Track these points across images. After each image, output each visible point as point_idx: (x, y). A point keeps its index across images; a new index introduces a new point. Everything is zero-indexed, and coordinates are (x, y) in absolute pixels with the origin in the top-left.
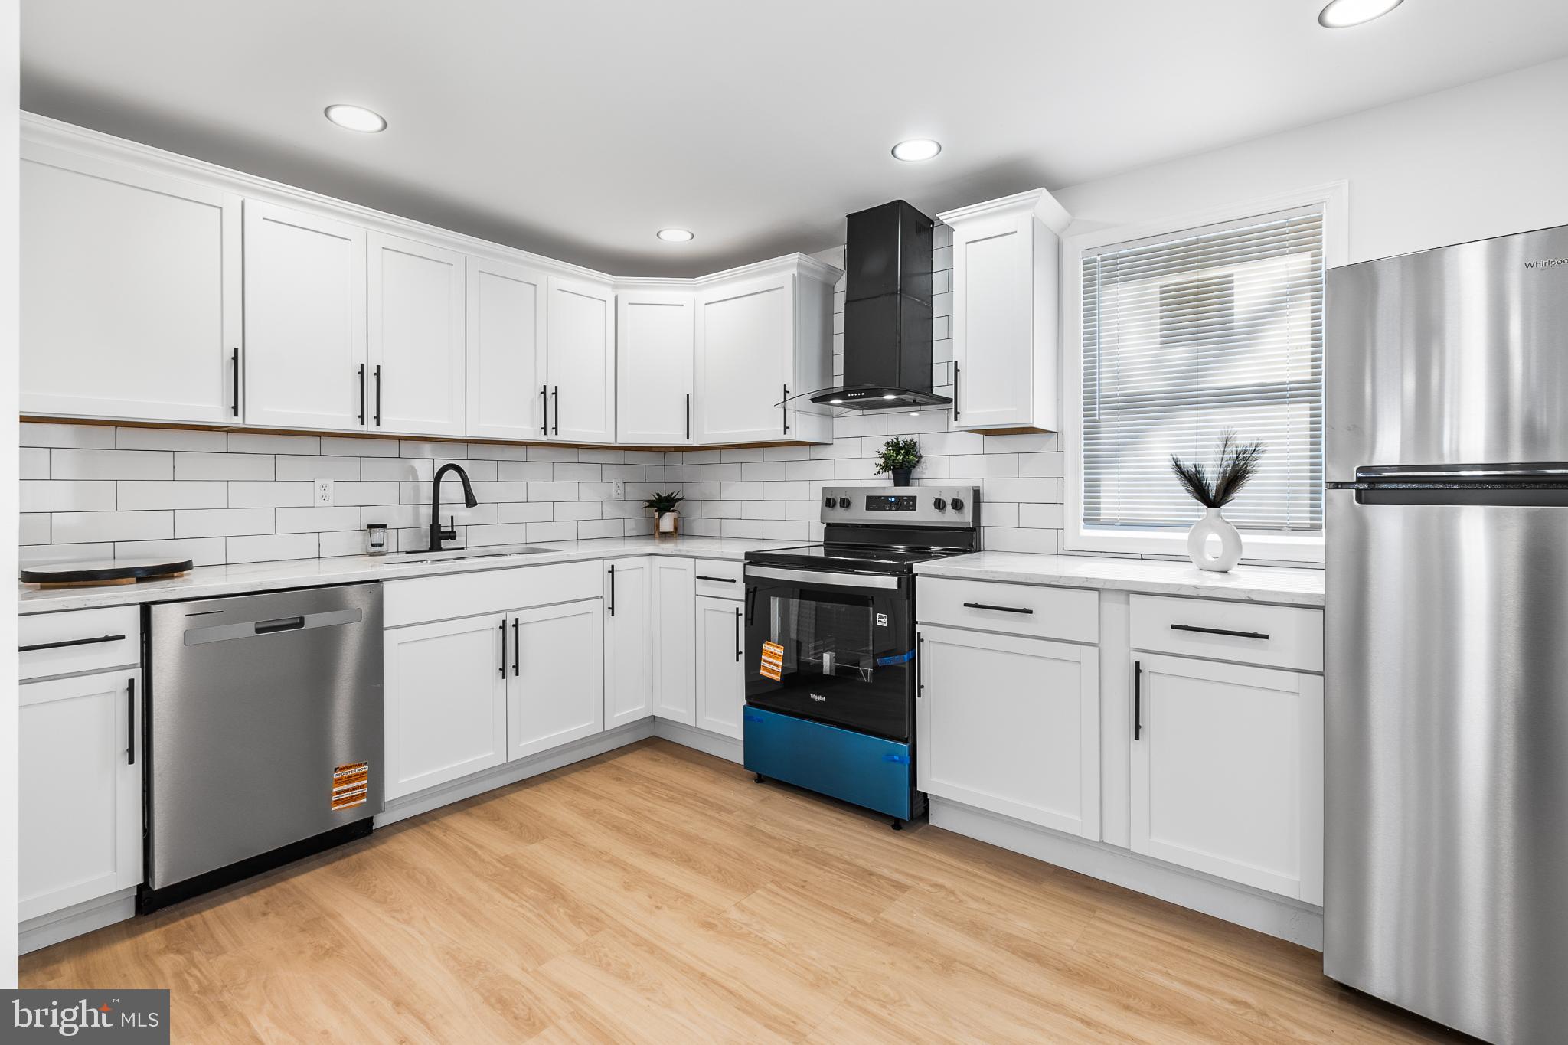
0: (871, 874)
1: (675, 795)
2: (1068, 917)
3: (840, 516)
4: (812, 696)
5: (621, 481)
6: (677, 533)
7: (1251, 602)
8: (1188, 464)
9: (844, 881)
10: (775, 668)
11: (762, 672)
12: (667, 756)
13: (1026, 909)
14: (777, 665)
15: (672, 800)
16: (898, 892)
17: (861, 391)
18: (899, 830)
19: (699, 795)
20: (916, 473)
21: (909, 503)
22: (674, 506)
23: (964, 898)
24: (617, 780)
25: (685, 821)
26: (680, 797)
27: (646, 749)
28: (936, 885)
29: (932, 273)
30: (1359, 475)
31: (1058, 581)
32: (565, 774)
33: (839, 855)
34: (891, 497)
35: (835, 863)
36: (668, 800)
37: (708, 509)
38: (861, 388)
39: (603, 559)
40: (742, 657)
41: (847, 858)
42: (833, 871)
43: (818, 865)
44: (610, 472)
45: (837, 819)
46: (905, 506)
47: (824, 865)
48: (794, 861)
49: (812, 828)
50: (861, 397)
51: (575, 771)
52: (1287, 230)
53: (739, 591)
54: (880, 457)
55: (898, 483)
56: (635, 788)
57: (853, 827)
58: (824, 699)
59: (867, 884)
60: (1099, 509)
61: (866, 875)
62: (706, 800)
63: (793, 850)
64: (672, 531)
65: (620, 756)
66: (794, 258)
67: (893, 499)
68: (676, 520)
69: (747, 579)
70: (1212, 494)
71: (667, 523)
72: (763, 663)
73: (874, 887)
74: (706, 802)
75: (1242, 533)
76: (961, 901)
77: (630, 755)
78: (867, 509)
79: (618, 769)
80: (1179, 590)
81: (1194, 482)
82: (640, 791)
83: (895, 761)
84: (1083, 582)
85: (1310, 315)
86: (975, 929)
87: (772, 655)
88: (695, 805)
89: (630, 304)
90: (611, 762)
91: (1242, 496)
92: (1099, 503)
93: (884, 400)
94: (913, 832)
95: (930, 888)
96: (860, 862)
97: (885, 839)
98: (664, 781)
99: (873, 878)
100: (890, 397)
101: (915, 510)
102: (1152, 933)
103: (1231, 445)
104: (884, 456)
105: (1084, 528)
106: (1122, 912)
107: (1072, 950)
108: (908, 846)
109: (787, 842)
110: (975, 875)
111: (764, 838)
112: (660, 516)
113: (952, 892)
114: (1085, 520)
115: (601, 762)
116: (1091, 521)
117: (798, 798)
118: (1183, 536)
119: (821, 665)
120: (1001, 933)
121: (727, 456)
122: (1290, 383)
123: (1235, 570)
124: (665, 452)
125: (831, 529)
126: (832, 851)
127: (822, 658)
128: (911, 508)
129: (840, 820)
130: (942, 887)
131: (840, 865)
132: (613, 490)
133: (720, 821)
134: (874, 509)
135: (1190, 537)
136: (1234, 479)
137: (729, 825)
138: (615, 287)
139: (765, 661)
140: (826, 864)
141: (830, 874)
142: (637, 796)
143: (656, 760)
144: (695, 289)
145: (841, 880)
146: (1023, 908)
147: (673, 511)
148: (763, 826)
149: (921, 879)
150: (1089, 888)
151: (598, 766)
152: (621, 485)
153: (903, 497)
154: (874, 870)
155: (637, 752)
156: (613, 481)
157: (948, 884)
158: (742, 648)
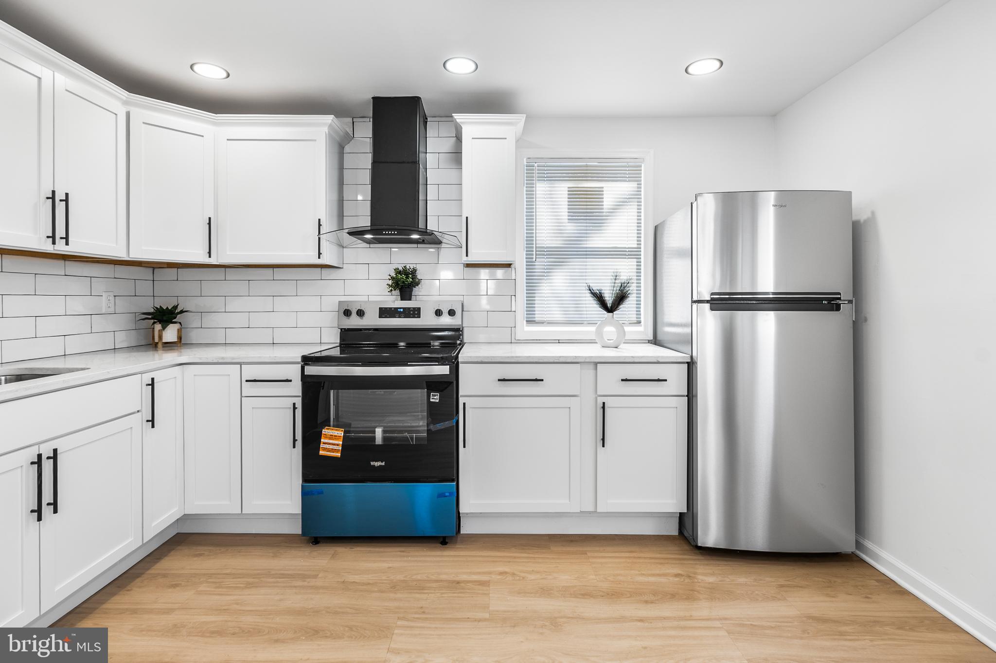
0: (458, 583)
1: (251, 580)
2: (579, 562)
3: (354, 322)
4: (372, 463)
5: (112, 294)
6: (179, 344)
7: (658, 363)
8: (595, 288)
9: (446, 595)
10: (335, 447)
11: (322, 453)
12: (210, 548)
13: (558, 567)
14: (338, 445)
15: (249, 586)
16: (485, 588)
17: (394, 230)
18: (446, 544)
19: (273, 572)
20: (416, 291)
21: (415, 313)
22: (175, 318)
23: (523, 575)
24: (174, 587)
25: (281, 600)
26: (256, 580)
27: (179, 547)
28: (501, 573)
29: (426, 153)
30: (712, 297)
31: (559, 360)
32: (103, 602)
33: (425, 578)
34: (401, 308)
35: (428, 585)
36: (246, 588)
37: (211, 320)
38: (394, 227)
39: (141, 373)
40: (299, 443)
41: (433, 577)
42: (433, 591)
43: (418, 591)
44: (99, 286)
45: (401, 551)
46: (412, 314)
47: (422, 590)
48: (399, 595)
49: (390, 565)
50: (394, 234)
51: (113, 594)
52: (627, 169)
53: (296, 388)
54: (390, 279)
55: (403, 298)
56: (202, 588)
57: (417, 554)
58: (383, 464)
59: (462, 591)
60: (534, 314)
61: (456, 585)
62: (283, 574)
63: (391, 588)
64: (176, 340)
65: (155, 563)
66: (329, 119)
67: (402, 310)
68: (179, 331)
69: (304, 377)
70: (609, 305)
71: (170, 334)
72: (322, 446)
73: (468, 591)
74: (283, 576)
75: (625, 326)
76: (523, 578)
77: (166, 558)
78: (380, 317)
79: (165, 576)
80: (625, 359)
81: (599, 298)
82: (208, 589)
83: (446, 496)
84: (574, 359)
85: (636, 214)
86: (545, 592)
87: (332, 437)
88: (277, 582)
89: (144, 123)
90: (150, 572)
91: (623, 307)
92: (534, 311)
93: (411, 238)
94: (456, 543)
95: (499, 577)
96: (444, 577)
97: (443, 554)
98: (228, 571)
99: (462, 585)
100: (415, 236)
101: (420, 317)
102: (617, 554)
103: (619, 279)
104: (392, 278)
105: (526, 326)
106: (597, 549)
107: (598, 581)
108: (462, 553)
109: (382, 583)
110: (515, 557)
111: (360, 587)
112: (164, 328)
113: (513, 574)
114: (527, 321)
115: (138, 576)
116: (530, 322)
117: (358, 546)
118: (593, 329)
119: (374, 438)
120: (560, 588)
121: (231, 274)
122: (628, 248)
123: (622, 346)
124: (154, 268)
125: (345, 333)
126: (419, 577)
127: (374, 432)
128: (416, 316)
129: (403, 551)
130: (506, 573)
131: (434, 585)
132: (104, 303)
133: (311, 587)
134: (386, 317)
135: (596, 329)
136: (621, 298)
137: (323, 588)
138: (126, 103)
139: (324, 443)
140: (423, 589)
141: (433, 595)
142: (210, 594)
143: (200, 555)
144: (215, 124)
145: (443, 595)
146: (556, 567)
147: (175, 323)
148: (351, 578)
149: (490, 573)
150: (572, 541)
151: (138, 580)
152: (112, 298)
153: (410, 308)
154: (457, 579)
155: (172, 553)
156: (104, 294)
157: (507, 569)
158: (299, 436)
